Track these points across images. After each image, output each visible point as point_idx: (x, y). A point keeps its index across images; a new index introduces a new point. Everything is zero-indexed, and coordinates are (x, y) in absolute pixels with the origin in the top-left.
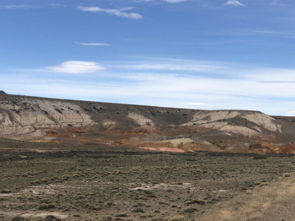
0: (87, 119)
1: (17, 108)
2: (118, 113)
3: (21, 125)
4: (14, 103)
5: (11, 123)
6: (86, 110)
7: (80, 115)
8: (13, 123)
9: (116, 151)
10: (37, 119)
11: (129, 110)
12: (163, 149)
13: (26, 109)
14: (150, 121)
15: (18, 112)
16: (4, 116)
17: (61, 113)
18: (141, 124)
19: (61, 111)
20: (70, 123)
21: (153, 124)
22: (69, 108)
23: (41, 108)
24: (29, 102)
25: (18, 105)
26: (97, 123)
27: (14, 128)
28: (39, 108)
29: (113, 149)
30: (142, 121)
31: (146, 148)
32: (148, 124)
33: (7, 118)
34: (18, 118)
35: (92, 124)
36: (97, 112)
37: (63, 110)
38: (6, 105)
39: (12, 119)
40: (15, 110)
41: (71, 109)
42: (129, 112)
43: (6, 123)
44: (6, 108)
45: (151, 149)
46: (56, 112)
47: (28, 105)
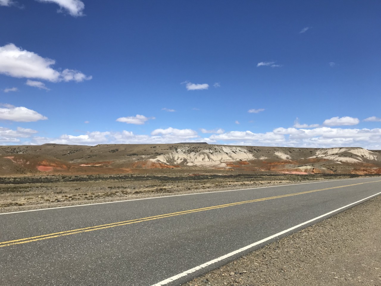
0: (250, 157)
1: (211, 151)
2: (269, 152)
3: (213, 161)
4: (210, 149)
5: (208, 160)
6: (250, 151)
7: (246, 154)
8: (210, 160)
9: (265, 174)
10: (222, 157)
11: (276, 150)
12: (294, 173)
13: (216, 152)
14: (289, 156)
15: (212, 154)
16: (204, 156)
17: (235, 153)
18: (283, 158)
19: (236, 152)
20: (241, 159)
21: (290, 158)
22: (240, 150)
23: (224, 151)
24: (218, 148)
25: (212, 150)
26: (256, 159)
27: (211, 162)
28: (223, 151)
29: (263, 173)
30: (284, 156)
31: (283, 172)
32: (288, 158)
33: (206, 157)
34: (211, 156)
35: (253, 159)
36: (256, 152)
37: (236, 151)
38: (206, 150)
39: (209, 158)
40: (210, 153)
41: (241, 151)
42: (275, 151)
43: (206, 160)
44: (206, 152)
45: (286, 172)
46: (232, 153)
47: (217, 149)
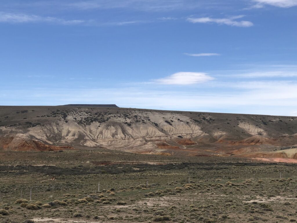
0: (197, 130)
1: (128, 121)
2: (228, 123)
3: (132, 137)
4: (126, 116)
5: (123, 136)
6: (196, 121)
7: (190, 126)
8: (125, 136)
9: (227, 162)
10: (147, 132)
11: (240, 120)
12: (277, 160)
13: (137, 121)
14: (262, 130)
15: (129, 125)
16: (116, 129)
17: (171, 125)
18: (253, 134)
19: (171, 123)
20: (180, 135)
21: (265, 134)
22: (179, 120)
23: (151, 120)
24: (140, 115)
25: (129, 118)
26: (207, 134)
27: (127, 140)
28: (149, 120)
29: (224, 160)
30: (253, 130)
32: (260, 134)
33: (120, 131)
34: (129, 130)
35: (202, 135)
36: (206, 123)
37: (172, 121)
38: (119, 118)
39: (124, 132)
40: (126, 123)
41: (181, 121)
42: (239, 122)
43: (118, 136)
44: (118, 121)
45: (264, 159)
46: (166, 124)
47: (139, 118)
